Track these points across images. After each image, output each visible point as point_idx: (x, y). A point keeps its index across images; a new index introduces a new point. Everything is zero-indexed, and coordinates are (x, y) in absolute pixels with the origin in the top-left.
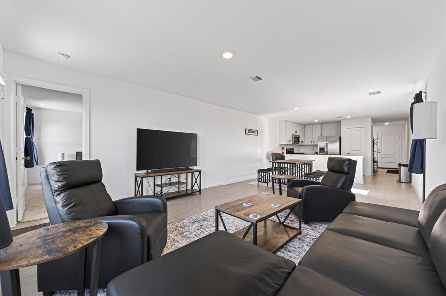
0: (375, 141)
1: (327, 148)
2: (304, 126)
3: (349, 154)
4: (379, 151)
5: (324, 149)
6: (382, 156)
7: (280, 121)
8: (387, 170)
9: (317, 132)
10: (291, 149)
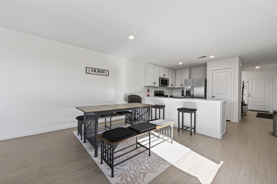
0: (245, 85)
1: (193, 91)
2: (175, 70)
3: (214, 97)
4: (249, 95)
5: (190, 92)
6: (253, 100)
7: (144, 64)
8: (257, 113)
9: (186, 75)
10: (160, 92)
